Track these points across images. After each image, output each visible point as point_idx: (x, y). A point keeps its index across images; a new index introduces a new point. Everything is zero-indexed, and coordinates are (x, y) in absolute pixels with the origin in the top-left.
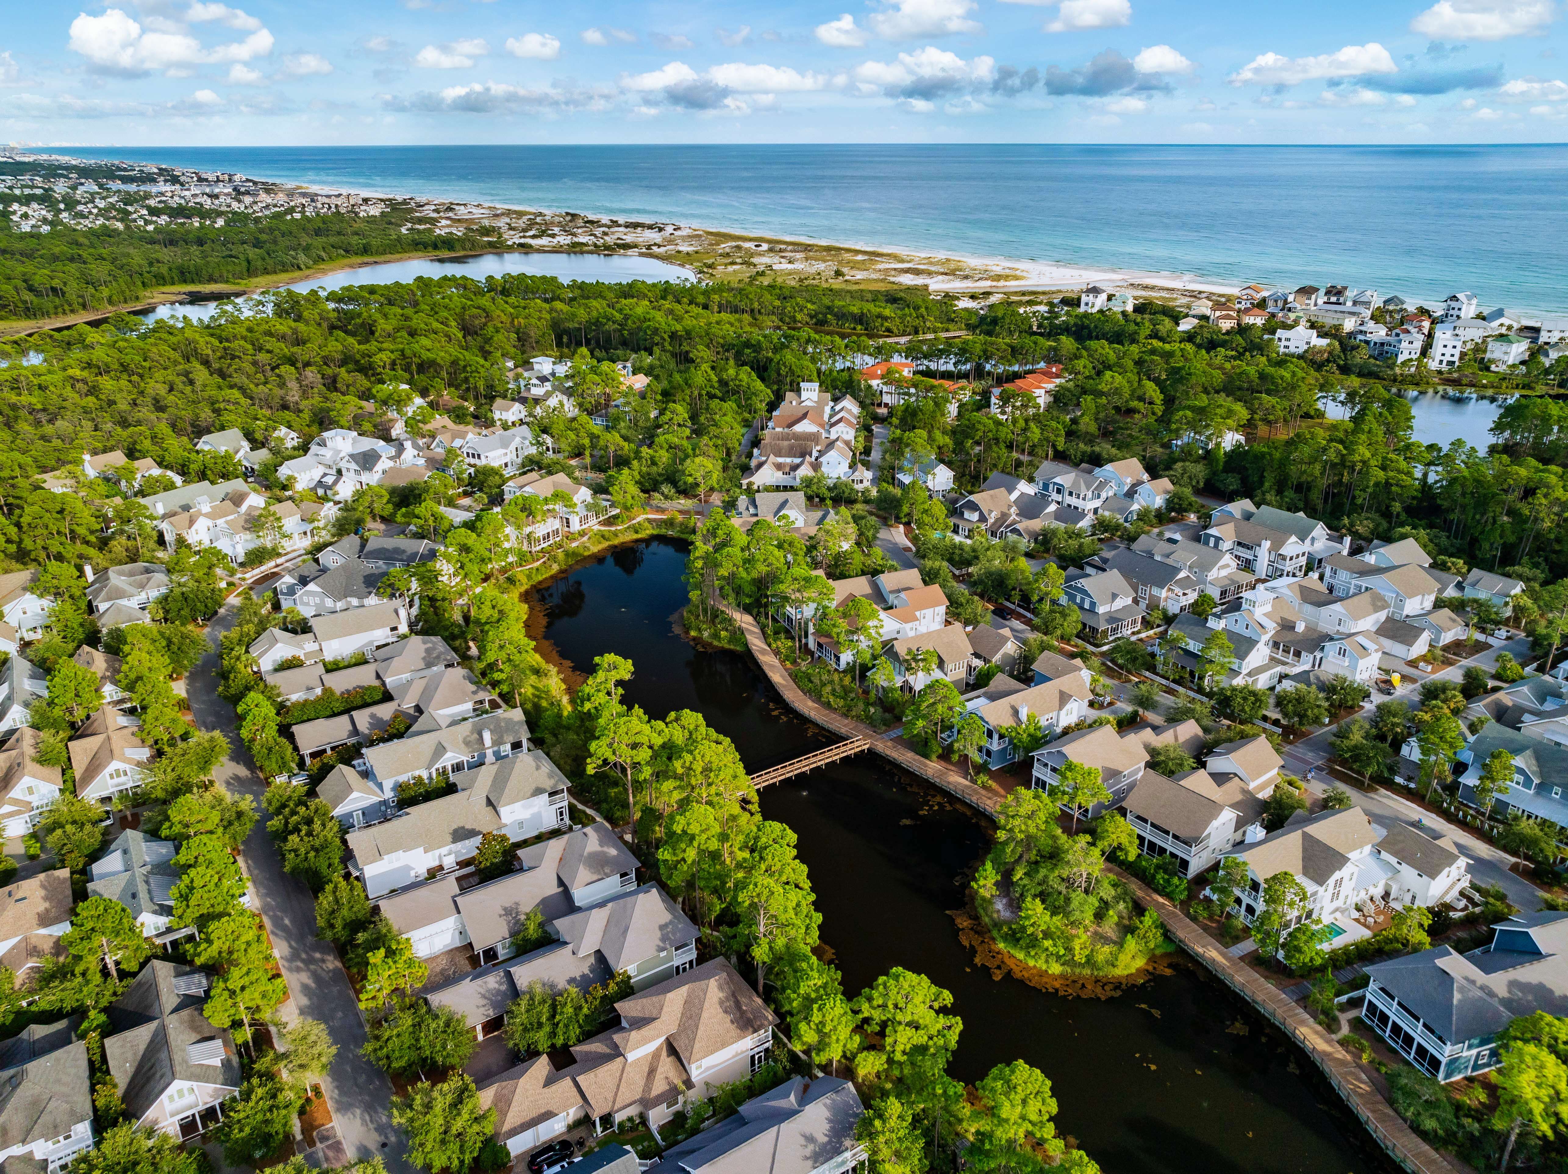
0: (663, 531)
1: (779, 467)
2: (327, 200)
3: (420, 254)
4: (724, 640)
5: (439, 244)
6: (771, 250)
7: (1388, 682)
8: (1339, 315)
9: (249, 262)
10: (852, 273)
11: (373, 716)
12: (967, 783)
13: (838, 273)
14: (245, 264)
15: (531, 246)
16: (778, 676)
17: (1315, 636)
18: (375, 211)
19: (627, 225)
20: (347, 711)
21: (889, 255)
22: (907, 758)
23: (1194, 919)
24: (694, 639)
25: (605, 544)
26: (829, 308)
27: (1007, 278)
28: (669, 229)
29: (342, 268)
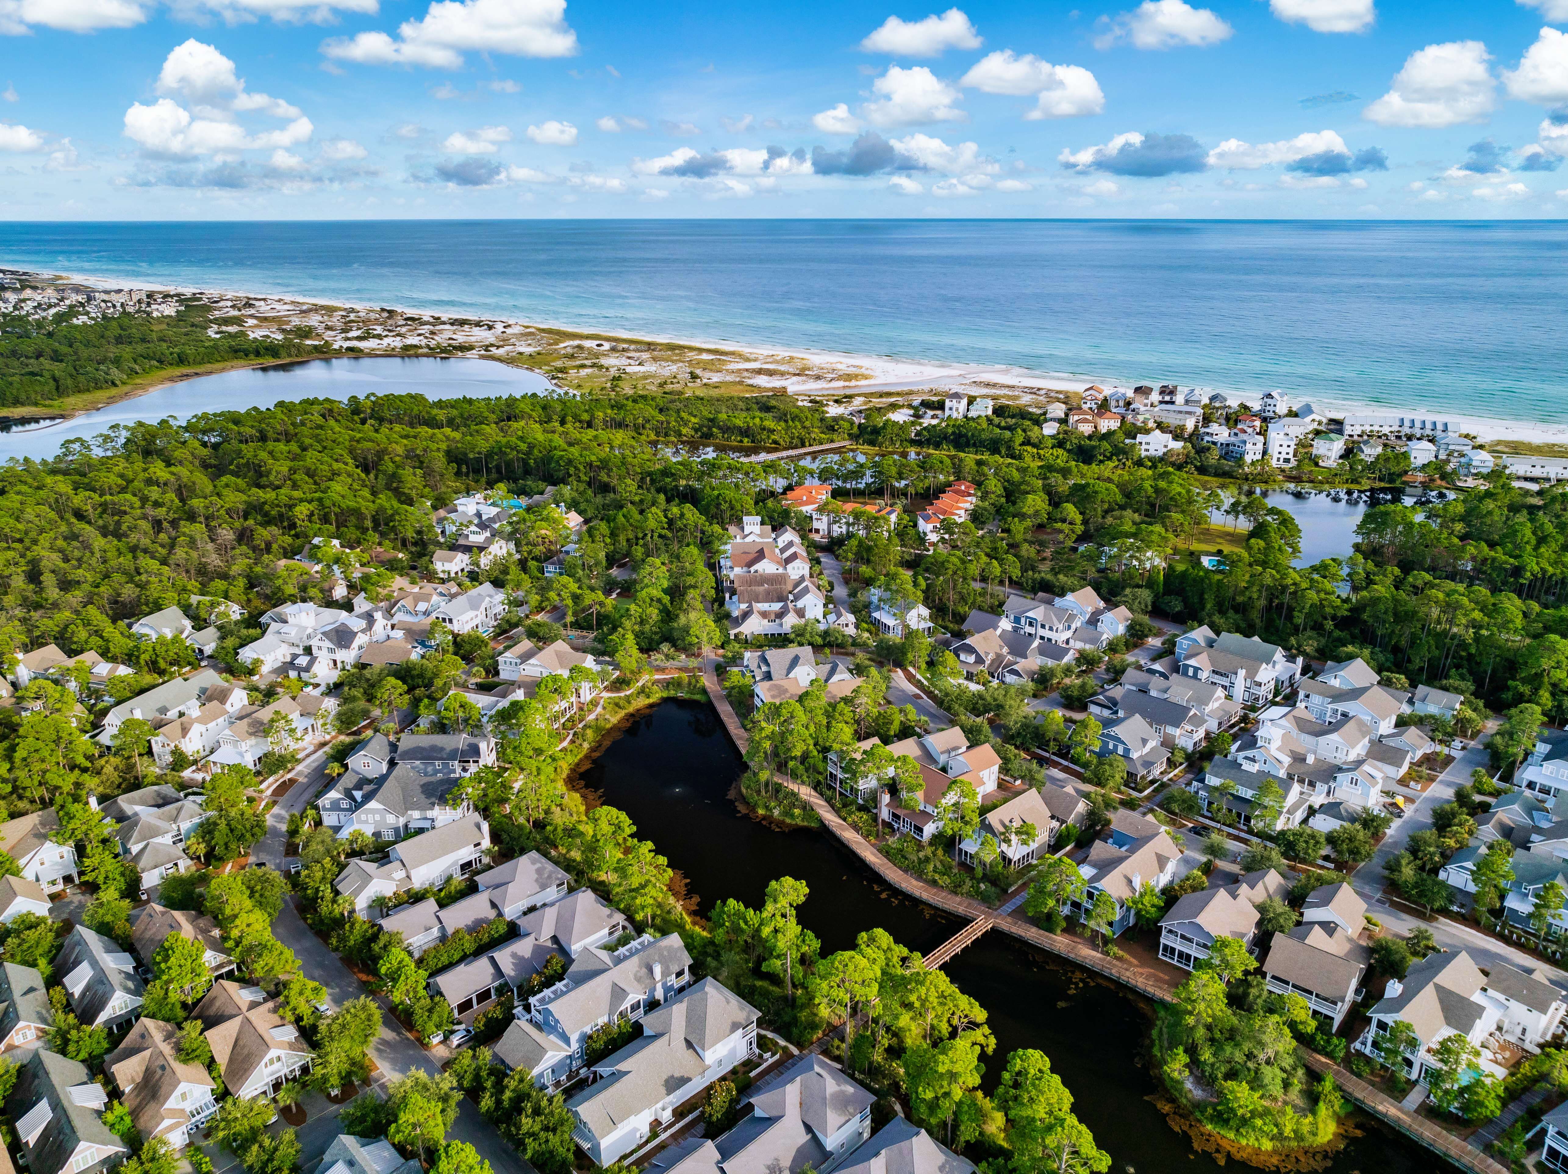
0: (672, 693)
1: (764, 615)
2: (106, 297)
3: (243, 362)
4: (798, 817)
5: (262, 351)
6: (613, 349)
7: (1394, 805)
8: (1180, 416)
9: (55, 379)
10: (707, 374)
11: (514, 955)
12: (1099, 955)
13: (694, 377)
14: (52, 383)
15: (361, 351)
16: (869, 855)
17: (1325, 767)
18: (170, 310)
19: (454, 322)
20: (481, 950)
21: (732, 353)
22: (1032, 934)
23: (1359, 1075)
24: (764, 818)
25: (622, 714)
26: (711, 420)
27: (856, 377)
28: (499, 327)
29: (162, 382)
